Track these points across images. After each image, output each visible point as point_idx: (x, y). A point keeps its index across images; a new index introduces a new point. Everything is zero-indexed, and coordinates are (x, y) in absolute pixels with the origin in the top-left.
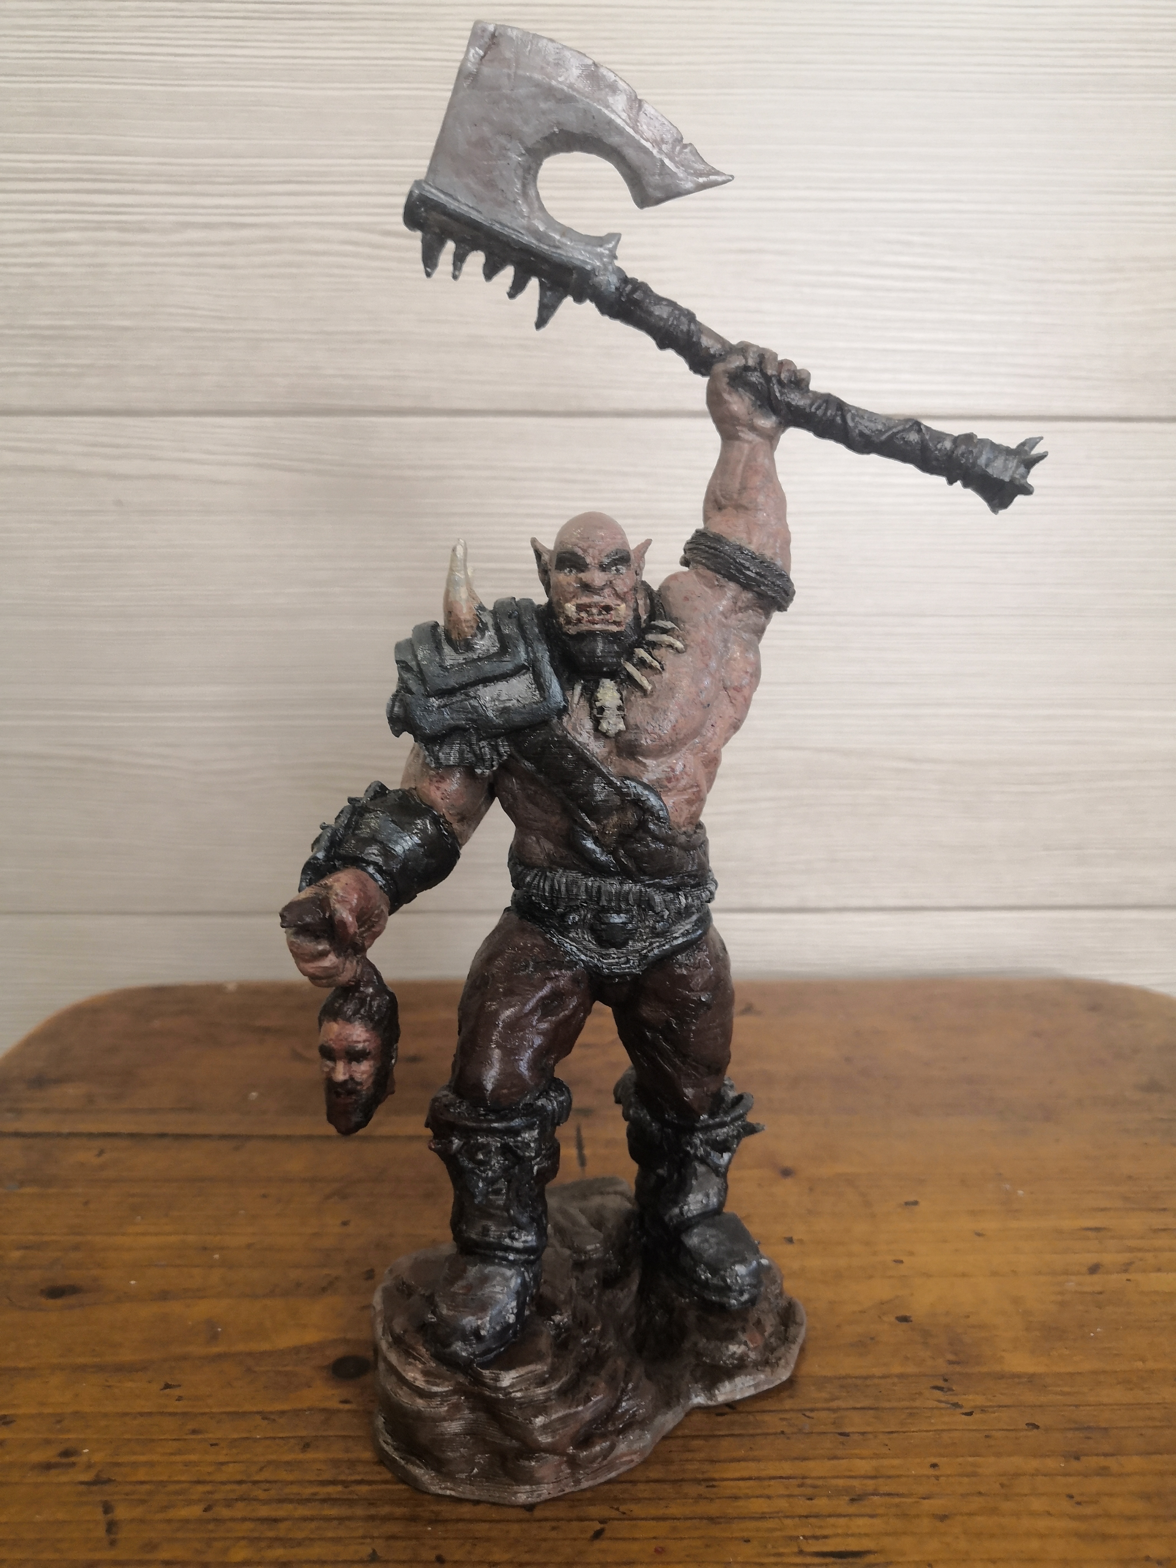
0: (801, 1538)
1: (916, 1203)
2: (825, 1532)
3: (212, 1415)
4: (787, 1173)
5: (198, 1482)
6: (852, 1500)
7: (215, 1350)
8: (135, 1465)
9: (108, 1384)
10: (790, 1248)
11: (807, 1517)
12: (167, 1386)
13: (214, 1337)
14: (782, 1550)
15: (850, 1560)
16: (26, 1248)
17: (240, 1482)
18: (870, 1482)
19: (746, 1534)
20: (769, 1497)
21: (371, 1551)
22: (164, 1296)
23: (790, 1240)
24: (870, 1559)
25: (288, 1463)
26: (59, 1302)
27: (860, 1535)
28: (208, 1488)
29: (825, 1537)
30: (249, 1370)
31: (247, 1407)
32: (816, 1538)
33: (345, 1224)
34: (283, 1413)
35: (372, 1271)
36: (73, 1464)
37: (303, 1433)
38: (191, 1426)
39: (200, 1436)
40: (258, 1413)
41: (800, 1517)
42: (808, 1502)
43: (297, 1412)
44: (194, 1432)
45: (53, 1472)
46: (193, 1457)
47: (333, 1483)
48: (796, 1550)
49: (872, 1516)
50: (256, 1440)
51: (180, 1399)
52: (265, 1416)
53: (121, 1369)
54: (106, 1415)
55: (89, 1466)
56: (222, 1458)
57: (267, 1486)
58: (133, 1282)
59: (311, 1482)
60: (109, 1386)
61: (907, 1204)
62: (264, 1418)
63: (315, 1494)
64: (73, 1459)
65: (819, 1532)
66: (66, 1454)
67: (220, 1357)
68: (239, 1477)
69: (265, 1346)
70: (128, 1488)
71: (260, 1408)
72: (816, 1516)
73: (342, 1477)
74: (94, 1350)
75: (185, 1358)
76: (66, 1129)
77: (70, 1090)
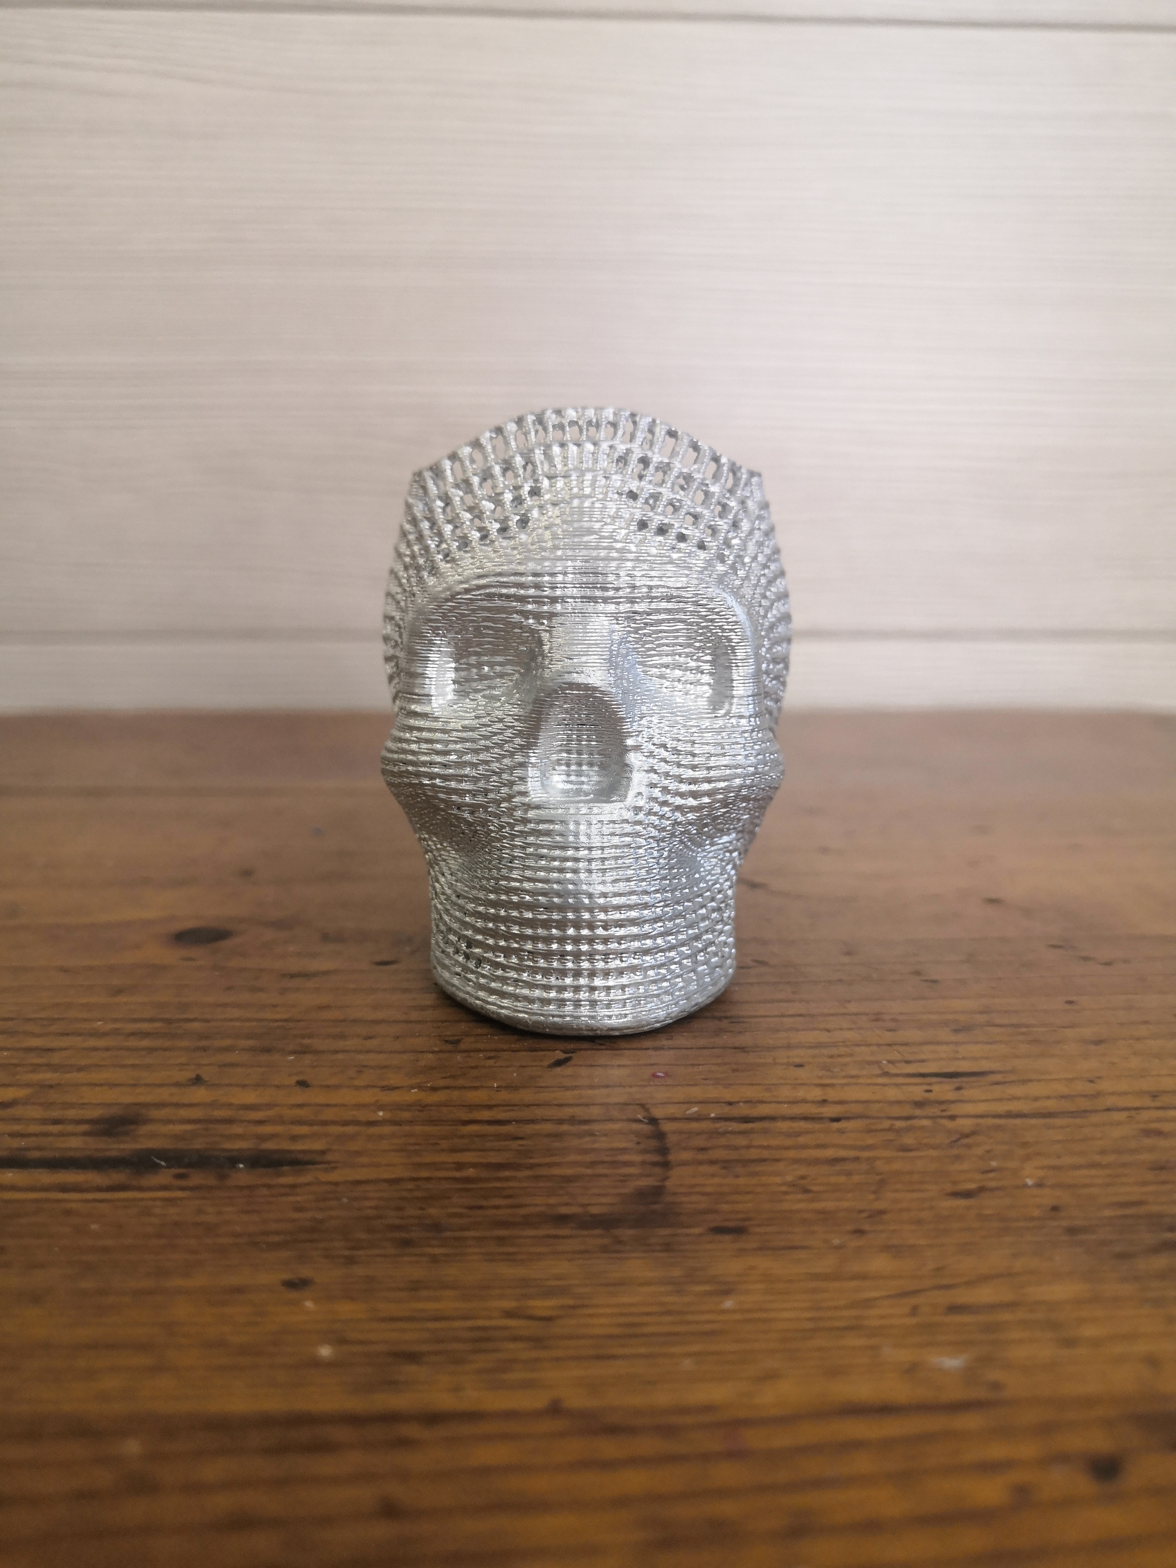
0: (885, 1062)
2: (921, 1057)
6: (956, 1031)
11: (889, 1045)
14: (854, 1072)
15: (966, 1079)
18: (980, 1016)
19: (797, 1060)
20: (828, 1031)
21: (194, 1076)
24: (996, 1078)
27: (976, 1060)
29: (923, 1061)
30: (54, 937)
32: (908, 1062)
34: (91, 968)
35: (251, 870)
37: (117, 982)
40: (56, 967)
41: (879, 1045)
42: (888, 1033)
43: (113, 967)
48: (878, 1071)
49: (988, 1043)
50: (44, 987)
52: (64, 969)
57: (47, 1022)
59: (119, 1020)
62: (64, 972)
63: (119, 1029)
65: (910, 1057)
68: (7, 1015)
71: (59, 964)
72: (905, 1044)
73: (165, 1016)
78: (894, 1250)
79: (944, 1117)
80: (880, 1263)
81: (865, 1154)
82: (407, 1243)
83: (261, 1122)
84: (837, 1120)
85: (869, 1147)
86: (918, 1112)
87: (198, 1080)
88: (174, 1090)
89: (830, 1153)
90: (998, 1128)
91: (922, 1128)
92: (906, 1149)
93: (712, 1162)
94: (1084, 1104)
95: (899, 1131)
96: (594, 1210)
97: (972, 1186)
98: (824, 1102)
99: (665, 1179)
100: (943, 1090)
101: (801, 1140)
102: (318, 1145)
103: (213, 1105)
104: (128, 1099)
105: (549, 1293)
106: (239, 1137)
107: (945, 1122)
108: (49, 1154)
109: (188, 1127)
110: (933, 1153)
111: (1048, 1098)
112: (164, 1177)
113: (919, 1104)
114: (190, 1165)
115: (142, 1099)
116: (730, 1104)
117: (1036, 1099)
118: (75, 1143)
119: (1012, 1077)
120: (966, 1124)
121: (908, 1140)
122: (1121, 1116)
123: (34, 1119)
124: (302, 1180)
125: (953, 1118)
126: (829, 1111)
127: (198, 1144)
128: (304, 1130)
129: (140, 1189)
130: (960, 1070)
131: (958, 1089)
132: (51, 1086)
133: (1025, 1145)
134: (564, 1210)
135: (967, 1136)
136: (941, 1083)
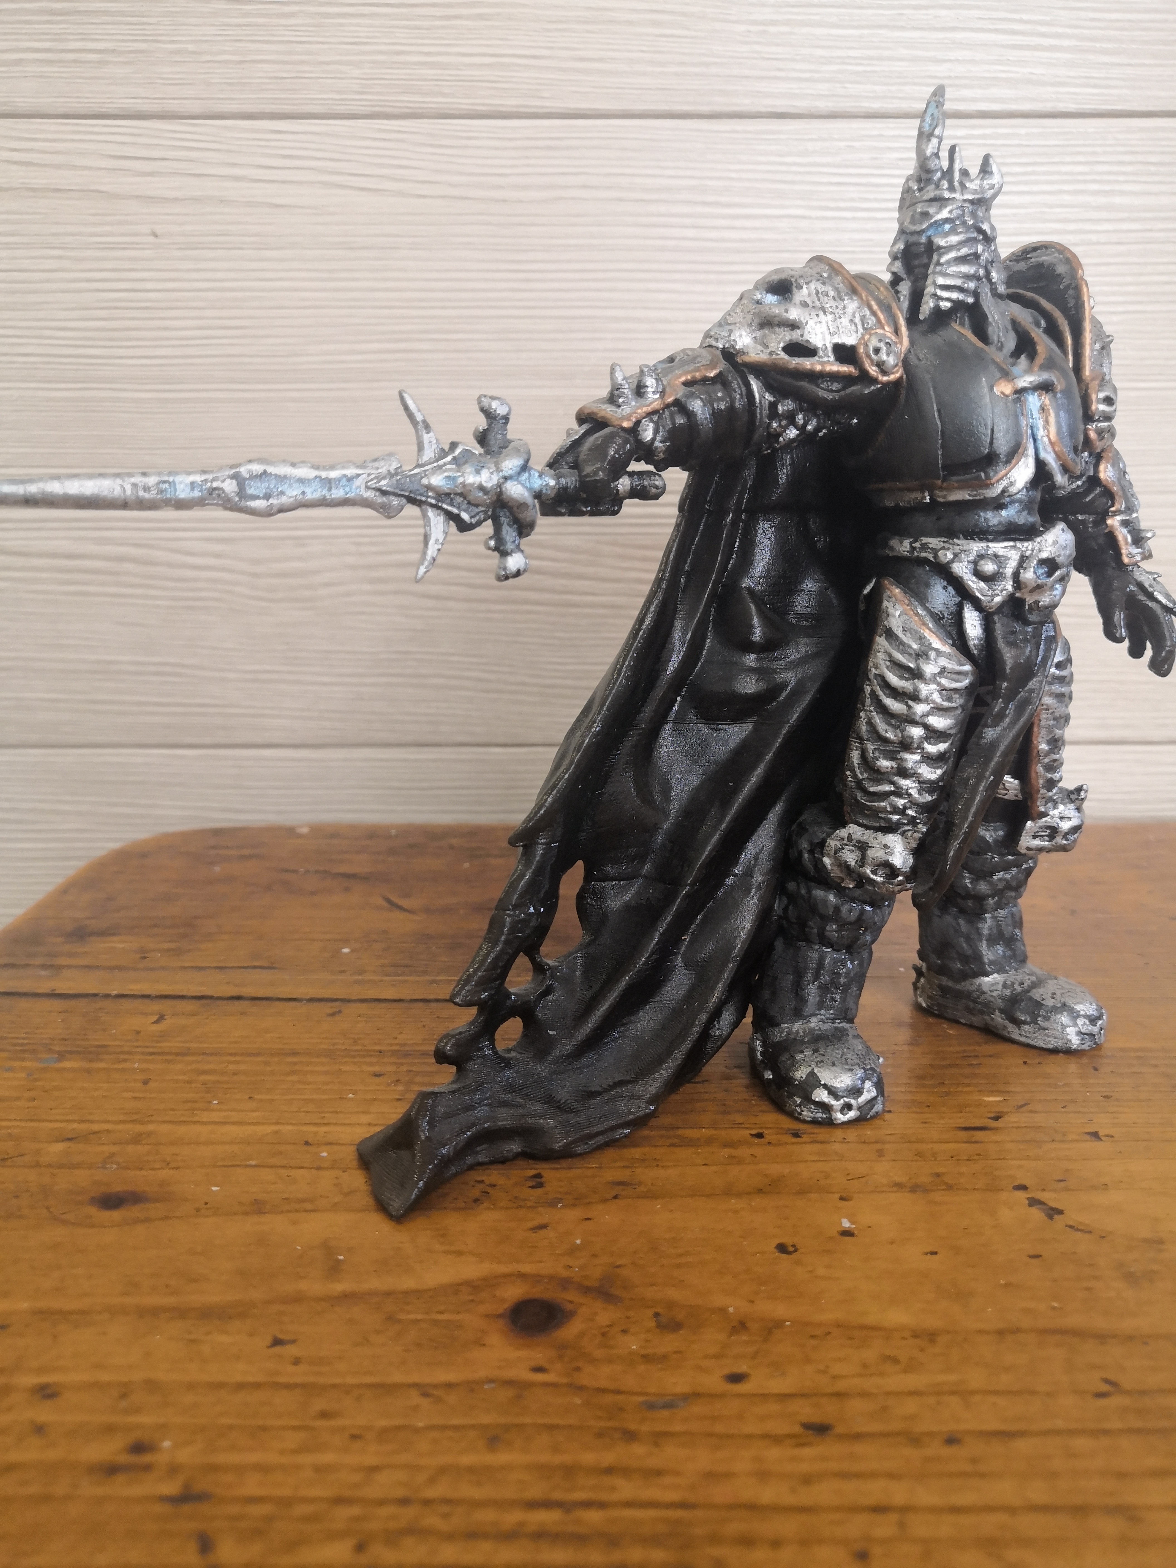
3: (347, 1389)
5: (339, 1501)
7: (339, 1287)
8: (240, 1470)
9: (192, 1337)
12: (277, 1342)
13: (334, 1269)
16: (69, 1140)
17: (404, 1502)
22: (258, 1208)
25: (471, 1470)
26: (116, 1215)
28: (355, 1510)
30: (391, 1319)
31: (398, 1377)
34: (449, 1386)
36: (147, 1468)
37: (486, 1419)
38: (319, 1404)
39: (334, 1423)
40: (415, 1385)
43: (472, 1386)
44: (324, 1415)
45: (120, 1478)
46: (328, 1458)
47: (547, 1504)
50: (417, 1430)
51: (297, 1362)
52: (425, 1391)
53: (207, 1314)
54: (191, 1387)
55: (173, 1470)
56: (370, 1460)
57: (446, 1509)
58: (214, 1189)
59: (513, 1504)
60: (193, 1341)
62: (425, 1395)
63: (521, 1524)
64: (146, 1458)
66: (138, 1448)
67: (347, 1298)
68: (400, 1493)
69: (408, 1283)
70: (235, 1509)
71: (415, 1378)
73: (557, 1495)
74: (167, 1286)
75: (298, 1299)
76: (114, 990)
77: (118, 943)
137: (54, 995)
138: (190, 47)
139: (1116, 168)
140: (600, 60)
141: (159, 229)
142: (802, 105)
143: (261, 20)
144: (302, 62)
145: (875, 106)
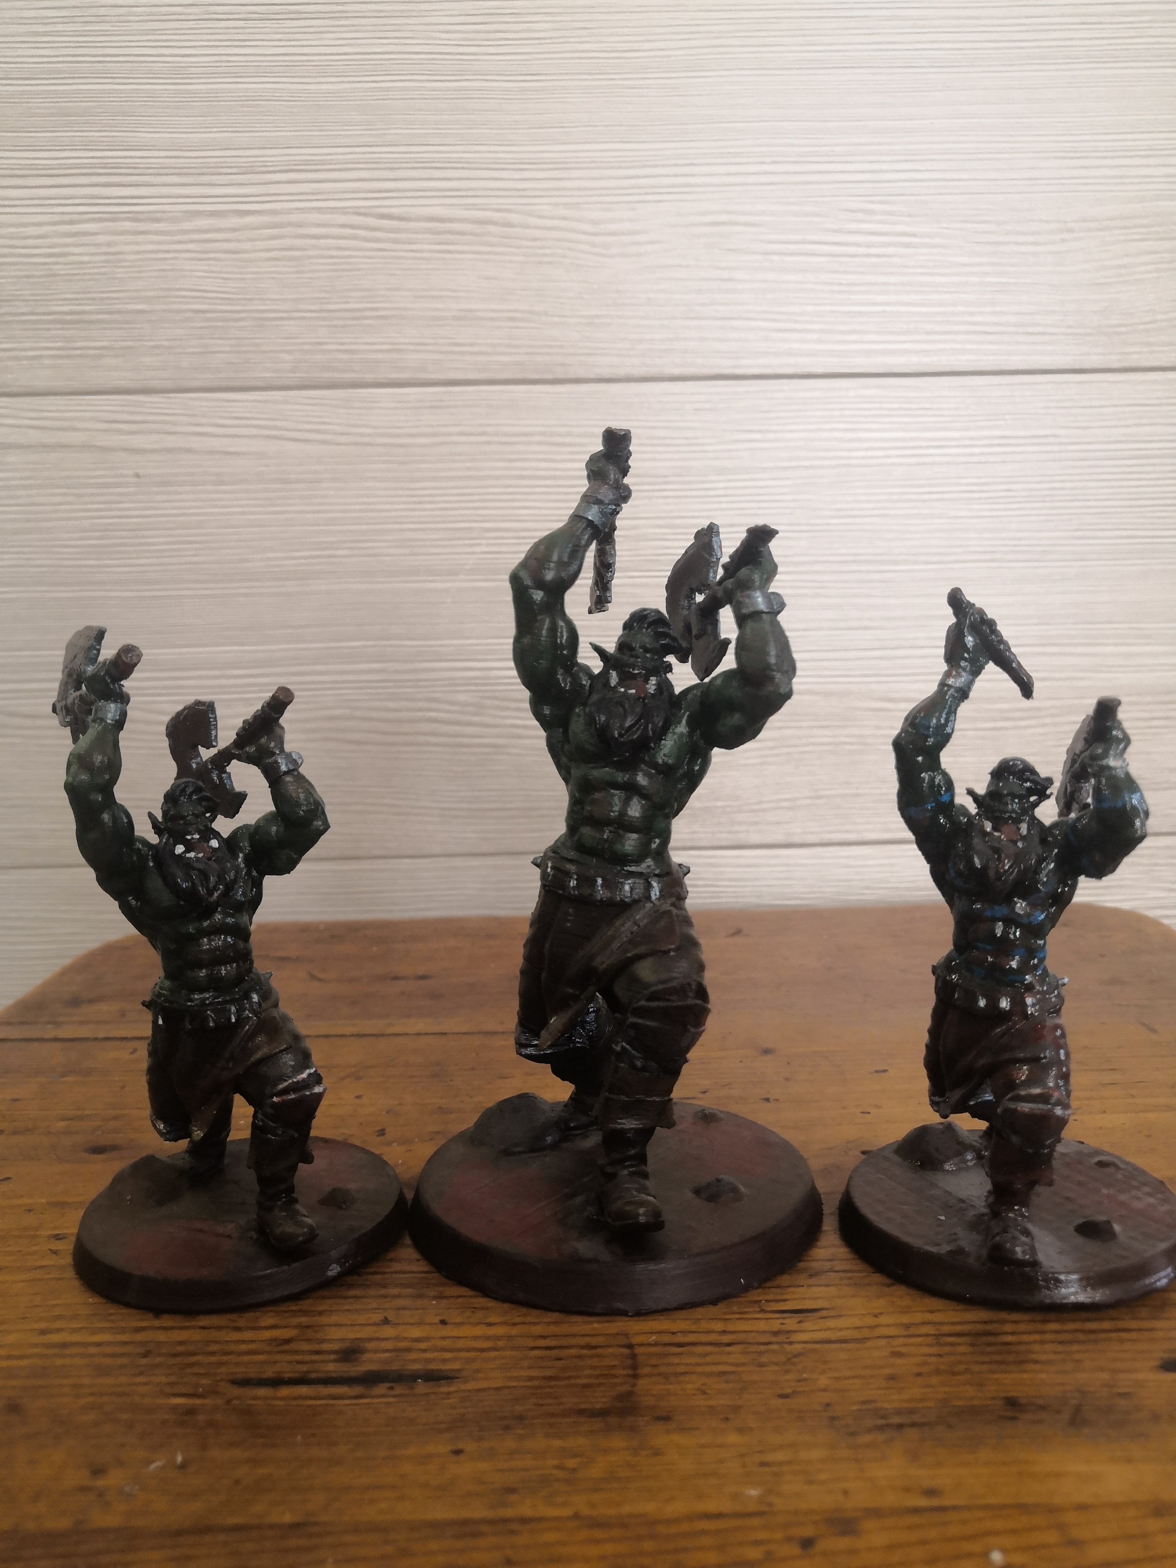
0: (763, 1301)
1: (885, 1071)
2: (786, 1297)
4: (767, 1052)
10: (767, 1105)
14: (745, 1310)
15: (806, 1315)
16: (68, 1120)
18: (828, 1263)
21: (383, 1318)
23: (768, 1100)
24: (824, 1313)
26: (100, 1157)
27: (816, 1299)
29: (785, 1301)
32: (777, 1301)
33: (358, 1097)
35: (384, 1130)
48: (758, 1309)
49: (828, 1286)
61: (877, 1072)
65: (779, 1297)
72: (778, 1287)
76: (101, 1035)
77: (104, 1007)
78: (741, 1430)
79: (786, 1343)
80: (733, 1438)
81: (740, 1369)
82: (507, 1428)
83: (424, 1351)
84: (729, 1345)
85: (743, 1364)
86: (774, 1339)
87: (386, 1321)
88: (374, 1328)
89: (721, 1368)
90: (814, 1351)
91: (773, 1352)
92: (762, 1365)
93: (660, 1374)
94: (866, 1333)
95: (761, 1353)
96: (598, 1406)
97: (789, 1391)
98: (724, 1332)
99: (634, 1385)
100: (791, 1323)
101: (708, 1359)
102: (456, 1366)
103: (397, 1339)
104: (351, 1336)
105: (575, 1456)
106: (415, 1361)
107: (786, 1346)
108: (321, 1375)
109: (387, 1355)
110: (776, 1368)
111: (847, 1328)
112: (382, 1389)
113: (776, 1333)
114: (394, 1381)
115: (358, 1336)
116: (673, 1333)
117: (841, 1330)
118: (331, 1367)
119: (831, 1313)
120: (797, 1348)
121: (764, 1359)
122: (882, 1342)
123: (306, 1351)
124: (452, 1389)
125: (791, 1343)
126: (726, 1339)
127: (395, 1367)
128: (448, 1355)
129: (373, 1397)
130: (805, 1307)
131: (800, 1322)
132: (308, 1327)
133: (826, 1362)
134: (583, 1406)
135: (796, 1356)
136: (791, 1317)
137: (56, 1039)
138: (166, 343)
139: (857, 413)
140: (471, 345)
141: (141, 472)
142: (622, 372)
143: (219, 324)
144: (249, 352)
145: (676, 371)
